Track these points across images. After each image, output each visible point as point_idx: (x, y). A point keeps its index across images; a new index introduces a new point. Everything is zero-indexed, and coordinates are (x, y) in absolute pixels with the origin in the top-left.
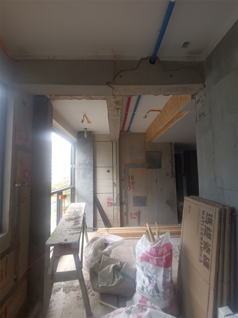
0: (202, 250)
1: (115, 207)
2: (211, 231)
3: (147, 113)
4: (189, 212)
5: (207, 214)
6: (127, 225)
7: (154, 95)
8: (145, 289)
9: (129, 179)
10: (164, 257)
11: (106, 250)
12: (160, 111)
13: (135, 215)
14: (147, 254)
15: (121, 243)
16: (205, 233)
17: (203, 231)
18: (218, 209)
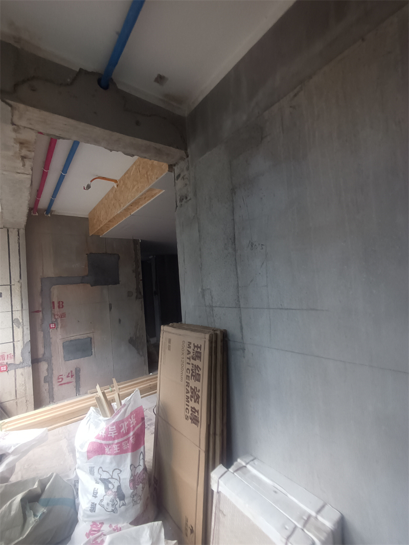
0: (188, 402)
1: (19, 371)
2: (200, 369)
3: (91, 181)
4: (169, 349)
5: (195, 346)
6: (52, 400)
7: (105, 148)
8: (98, 507)
9: (54, 308)
10: (131, 433)
12: (116, 181)
13: (68, 377)
14: (99, 441)
16: (192, 375)
17: (189, 373)
18: (207, 336)
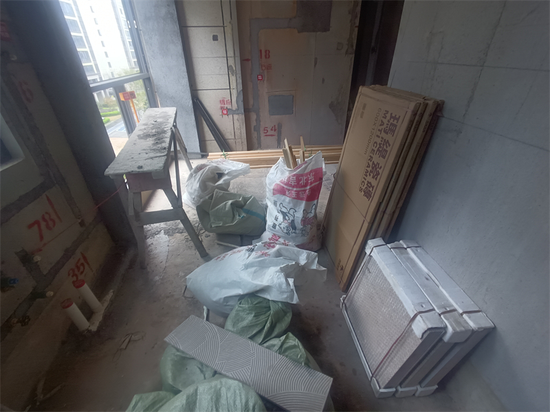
0: (367, 176)
1: (236, 117)
2: (389, 145)
4: (362, 117)
5: (391, 117)
8: (277, 227)
9: (261, 58)
10: (308, 187)
11: (221, 182)
13: (272, 130)
14: (282, 185)
15: (244, 172)
16: (378, 150)
17: (376, 147)
